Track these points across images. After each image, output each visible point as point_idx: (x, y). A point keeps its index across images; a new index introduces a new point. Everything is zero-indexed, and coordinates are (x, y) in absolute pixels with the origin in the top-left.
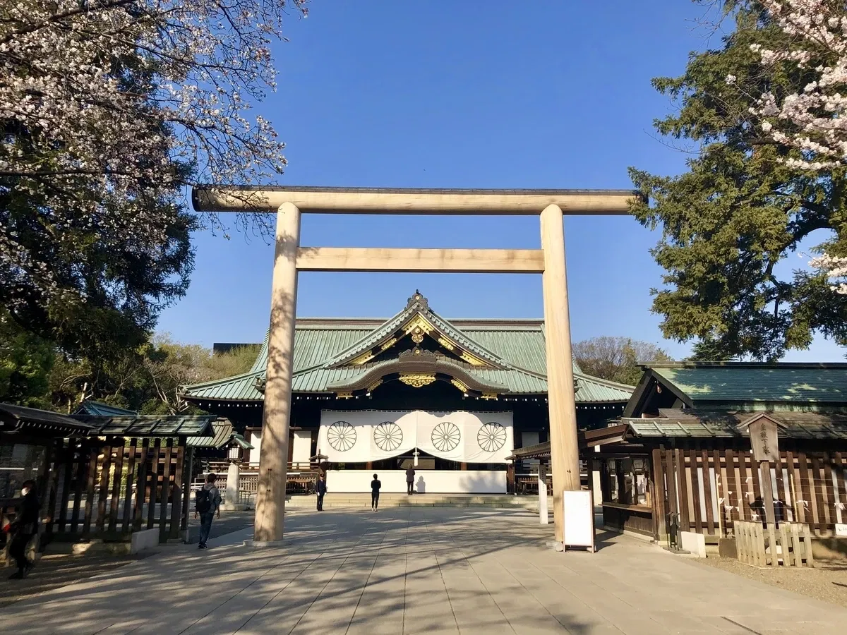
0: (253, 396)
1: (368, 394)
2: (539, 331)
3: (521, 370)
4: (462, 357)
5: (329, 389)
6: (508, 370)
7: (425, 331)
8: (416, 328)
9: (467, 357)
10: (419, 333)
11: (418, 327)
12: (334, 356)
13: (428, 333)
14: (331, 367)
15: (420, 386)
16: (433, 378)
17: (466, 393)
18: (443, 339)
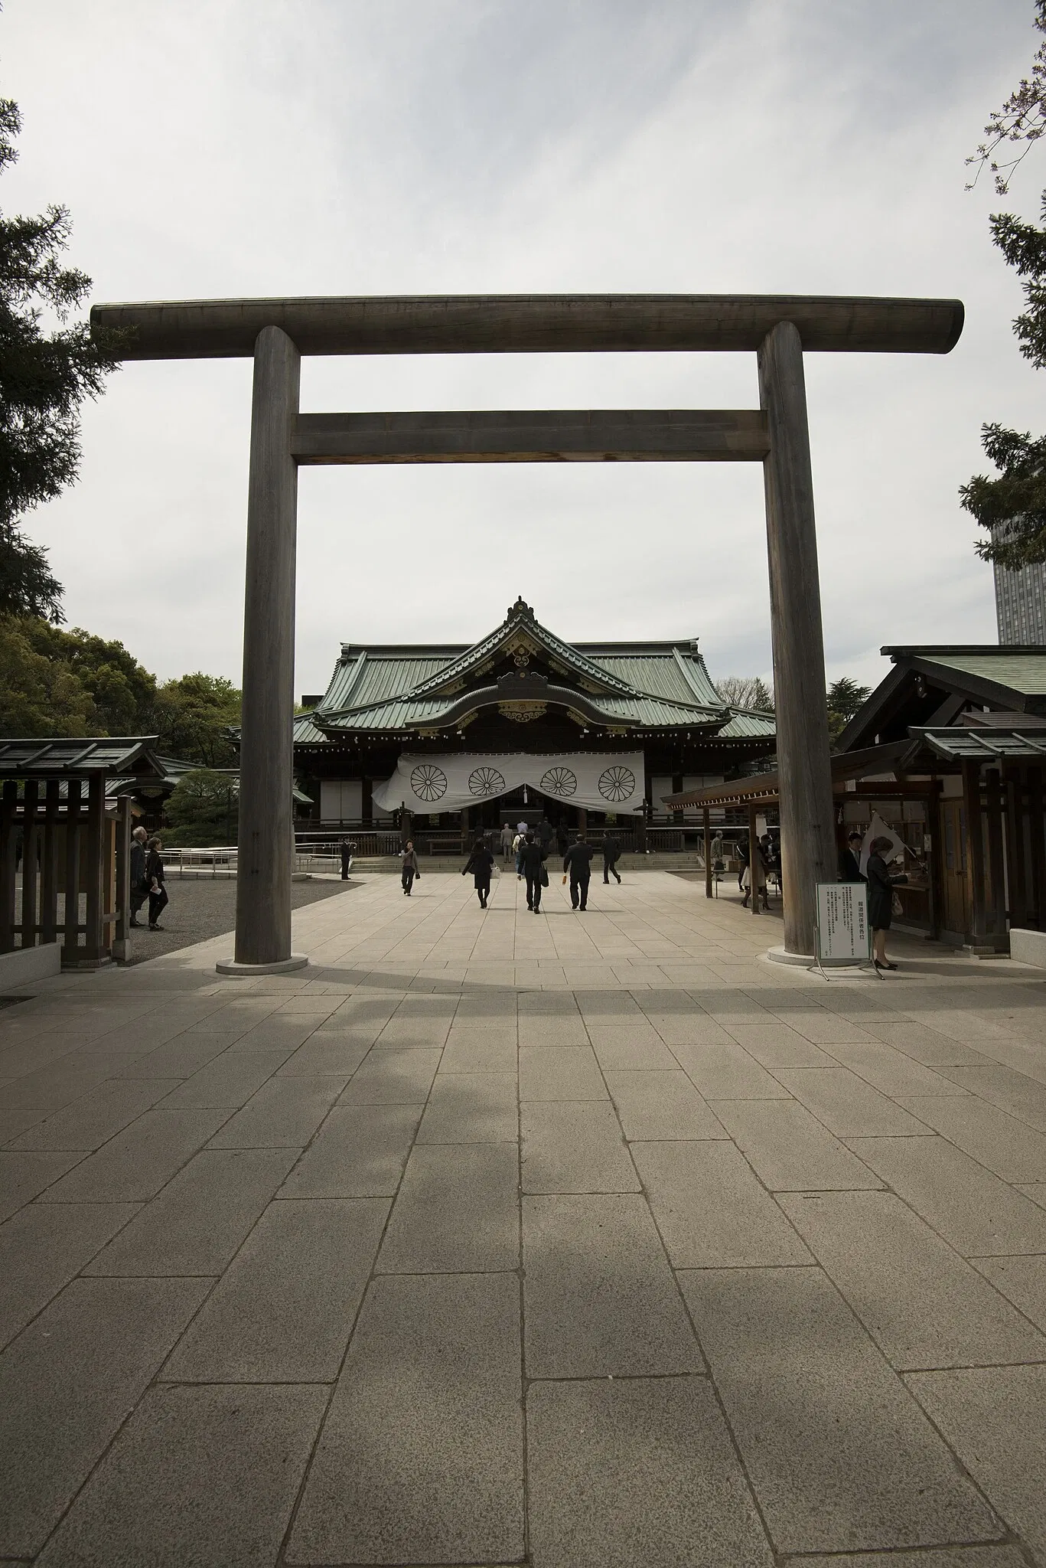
0: (317, 739)
1: (460, 732)
2: (671, 657)
3: (655, 699)
4: (580, 684)
5: (409, 725)
6: (639, 699)
7: (531, 651)
8: (519, 647)
9: (586, 684)
10: (524, 655)
11: (522, 646)
12: (415, 685)
13: (534, 653)
14: (411, 700)
15: (527, 720)
16: (544, 710)
17: (585, 728)
18: (554, 661)
